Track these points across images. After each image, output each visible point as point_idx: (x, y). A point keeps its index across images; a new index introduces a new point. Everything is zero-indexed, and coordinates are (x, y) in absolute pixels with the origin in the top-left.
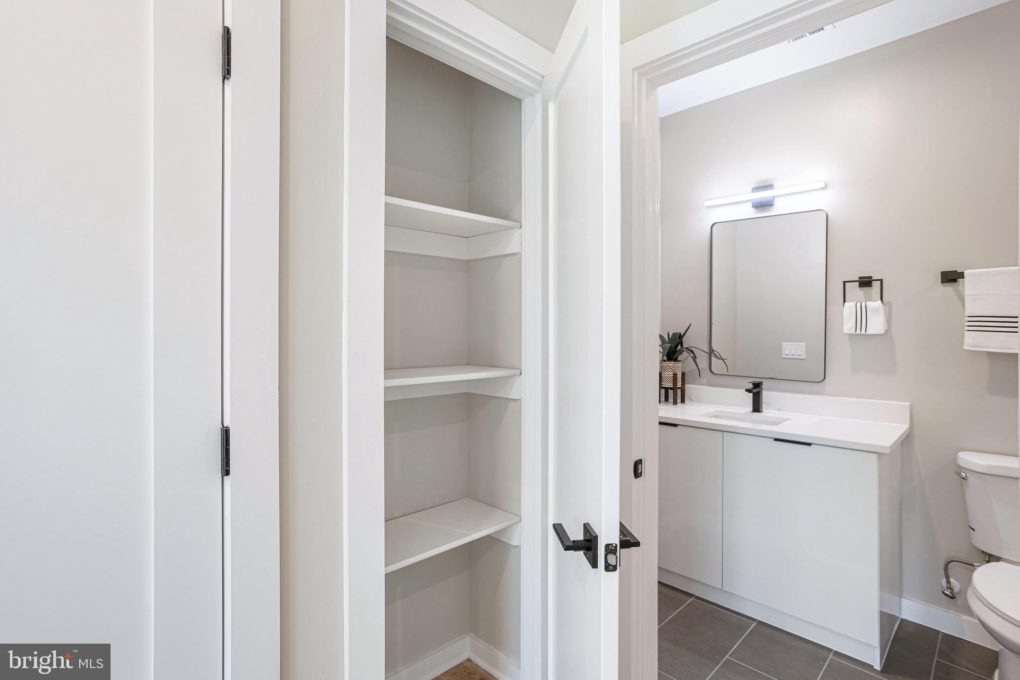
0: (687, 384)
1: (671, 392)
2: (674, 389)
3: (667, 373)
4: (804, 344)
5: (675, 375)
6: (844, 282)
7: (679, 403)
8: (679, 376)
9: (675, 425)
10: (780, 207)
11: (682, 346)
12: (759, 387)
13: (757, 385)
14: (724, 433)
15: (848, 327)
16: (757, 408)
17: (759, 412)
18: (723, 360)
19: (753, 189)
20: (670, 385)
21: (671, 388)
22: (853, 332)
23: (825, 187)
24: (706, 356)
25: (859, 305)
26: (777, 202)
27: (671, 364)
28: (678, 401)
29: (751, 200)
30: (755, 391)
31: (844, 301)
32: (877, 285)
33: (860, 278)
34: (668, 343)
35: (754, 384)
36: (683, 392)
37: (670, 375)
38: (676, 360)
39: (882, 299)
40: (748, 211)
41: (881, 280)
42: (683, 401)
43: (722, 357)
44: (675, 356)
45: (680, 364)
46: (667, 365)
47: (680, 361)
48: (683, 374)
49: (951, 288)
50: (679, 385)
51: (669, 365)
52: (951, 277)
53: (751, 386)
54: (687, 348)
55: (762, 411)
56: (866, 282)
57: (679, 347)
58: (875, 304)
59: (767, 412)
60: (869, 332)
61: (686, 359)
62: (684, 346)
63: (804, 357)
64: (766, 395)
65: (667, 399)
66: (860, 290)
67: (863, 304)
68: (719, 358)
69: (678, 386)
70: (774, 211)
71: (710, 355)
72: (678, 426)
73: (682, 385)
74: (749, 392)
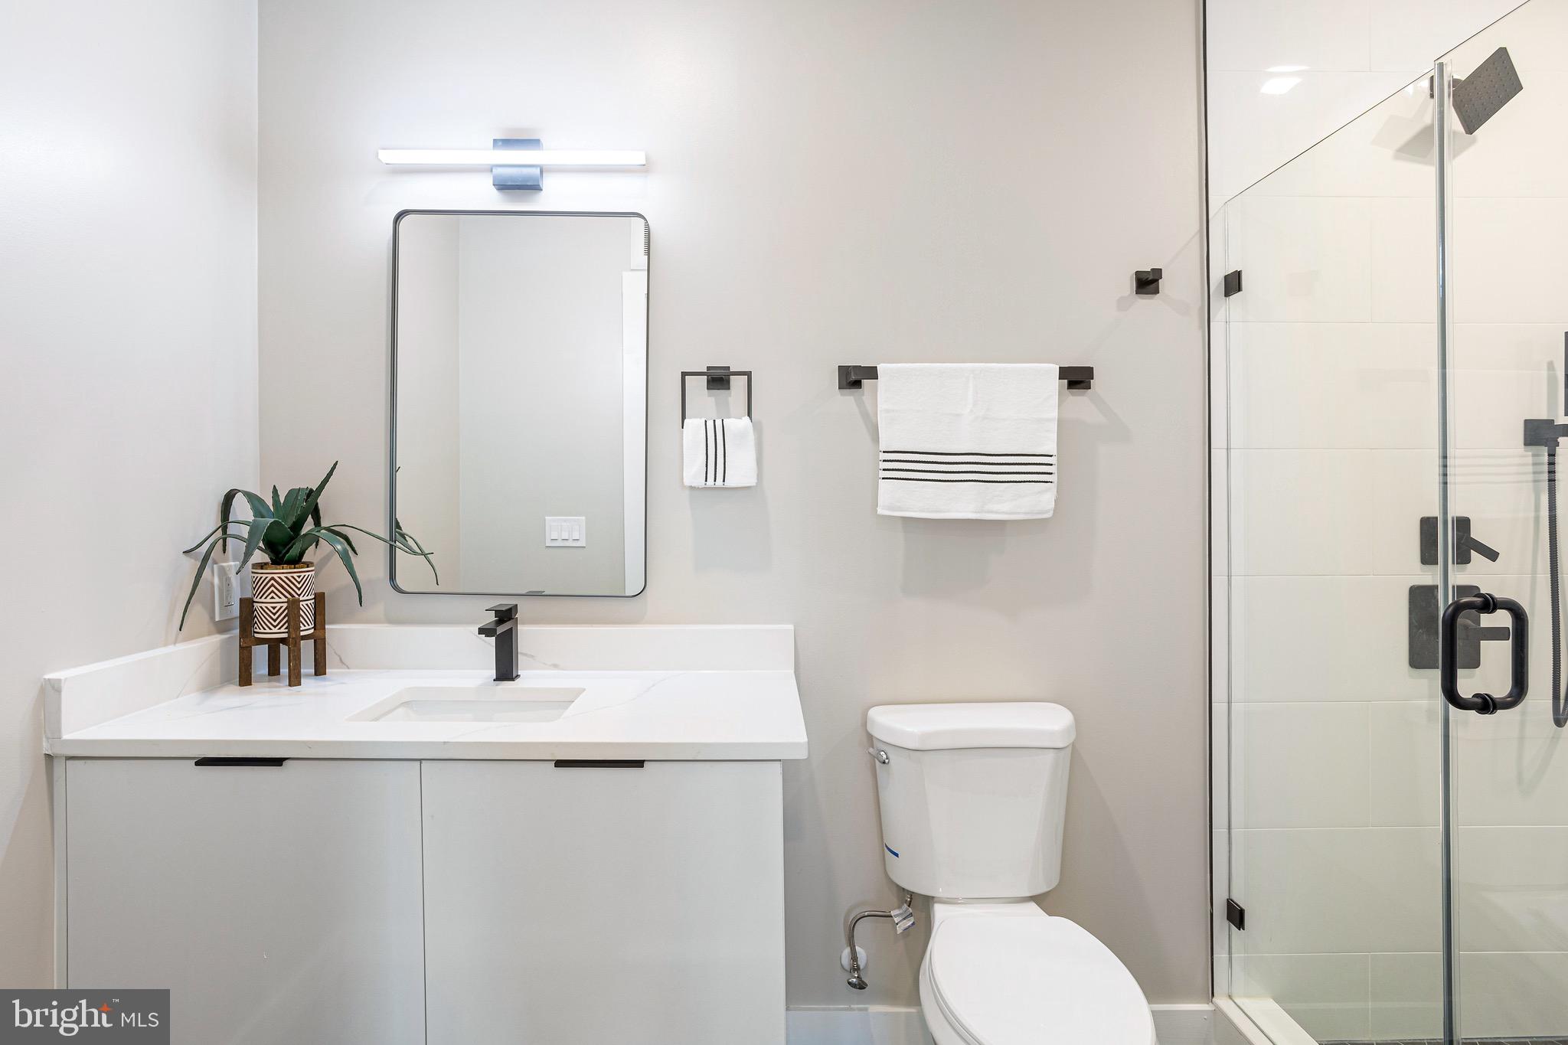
0: (330, 623)
1: (284, 650)
2: (293, 641)
3: (268, 600)
4: (584, 518)
5: (293, 605)
6: (684, 374)
7: (308, 676)
8: (306, 604)
9: (277, 762)
10: (555, 195)
11: (317, 522)
12: (510, 619)
13: (506, 616)
14: (423, 762)
15: (693, 472)
16: (506, 671)
17: (513, 679)
18: (425, 555)
19: (495, 141)
20: (279, 632)
21: (283, 641)
22: (701, 482)
23: (645, 169)
24: (382, 548)
25: (710, 424)
26: (548, 183)
27: (281, 573)
28: (303, 671)
29: (491, 169)
30: (500, 630)
31: (683, 417)
32: (738, 383)
33: (709, 368)
34: (273, 516)
35: (498, 613)
36: (320, 647)
37: (279, 606)
38: (296, 561)
39: (749, 414)
40: (483, 194)
41: (749, 374)
42: (320, 670)
43: (424, 549)
44: (294, 552)
45: (307, 573)
46: (270, 576)
47: (308, 565)
48: (320, 599)
49: (852, 397)
50: (307, 628)
51: (275, 576)
52: (854, 378)
53: (491, 617)
54: (328, 529)
55: (518, 676)
56: (718, 380)
57: (308, 526)
58: (738, 424)
59: (529, 675)
60: (728, 483)
61: (326, 559)
62: (324, 524)
63: (582, 543)
64: (527, 635)
65: (274, 670)
66: (709, 396)
67: (719, 423)
68: (415, 553)
69: (302, 634)
70: (539, 203)
71: (391, 546)
72: (284, 763)
73: (315, 628)
74: (487, 636)
